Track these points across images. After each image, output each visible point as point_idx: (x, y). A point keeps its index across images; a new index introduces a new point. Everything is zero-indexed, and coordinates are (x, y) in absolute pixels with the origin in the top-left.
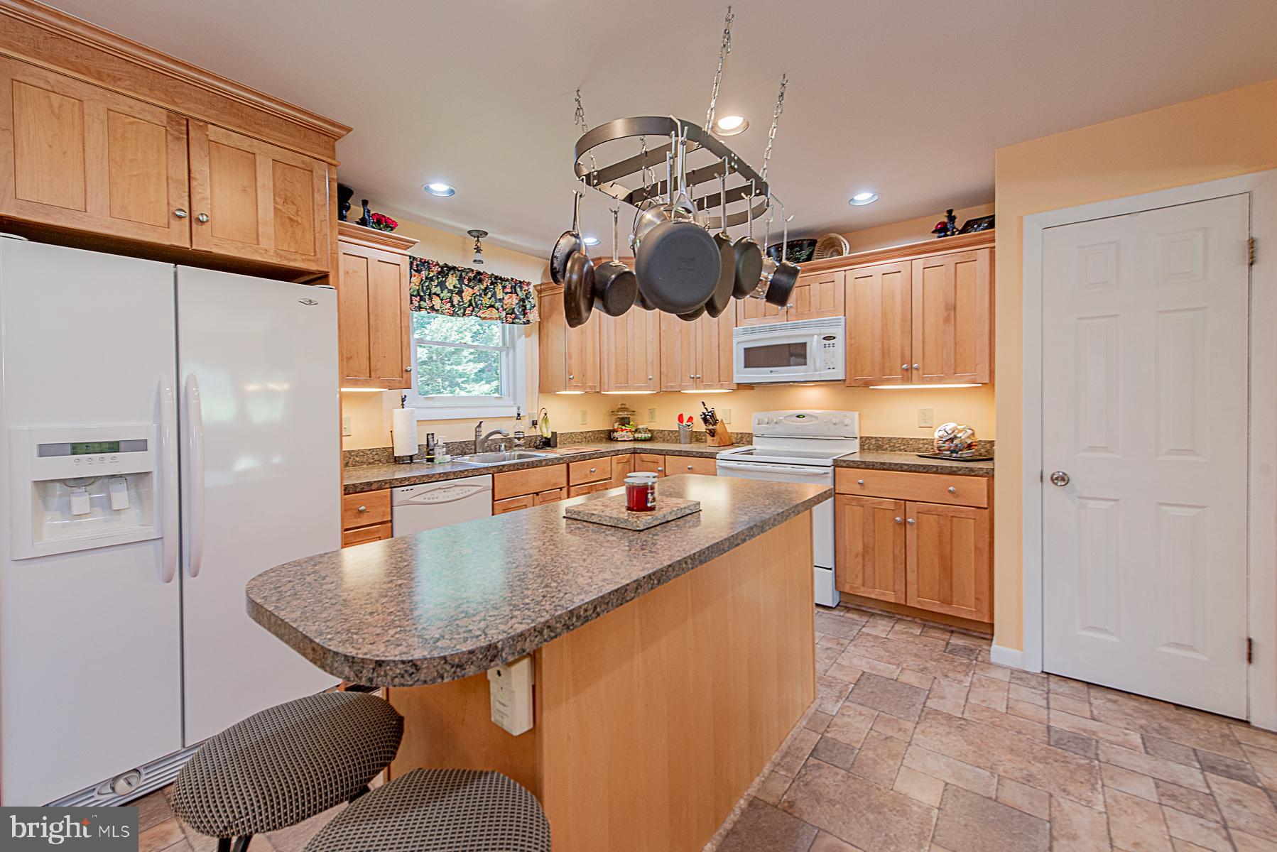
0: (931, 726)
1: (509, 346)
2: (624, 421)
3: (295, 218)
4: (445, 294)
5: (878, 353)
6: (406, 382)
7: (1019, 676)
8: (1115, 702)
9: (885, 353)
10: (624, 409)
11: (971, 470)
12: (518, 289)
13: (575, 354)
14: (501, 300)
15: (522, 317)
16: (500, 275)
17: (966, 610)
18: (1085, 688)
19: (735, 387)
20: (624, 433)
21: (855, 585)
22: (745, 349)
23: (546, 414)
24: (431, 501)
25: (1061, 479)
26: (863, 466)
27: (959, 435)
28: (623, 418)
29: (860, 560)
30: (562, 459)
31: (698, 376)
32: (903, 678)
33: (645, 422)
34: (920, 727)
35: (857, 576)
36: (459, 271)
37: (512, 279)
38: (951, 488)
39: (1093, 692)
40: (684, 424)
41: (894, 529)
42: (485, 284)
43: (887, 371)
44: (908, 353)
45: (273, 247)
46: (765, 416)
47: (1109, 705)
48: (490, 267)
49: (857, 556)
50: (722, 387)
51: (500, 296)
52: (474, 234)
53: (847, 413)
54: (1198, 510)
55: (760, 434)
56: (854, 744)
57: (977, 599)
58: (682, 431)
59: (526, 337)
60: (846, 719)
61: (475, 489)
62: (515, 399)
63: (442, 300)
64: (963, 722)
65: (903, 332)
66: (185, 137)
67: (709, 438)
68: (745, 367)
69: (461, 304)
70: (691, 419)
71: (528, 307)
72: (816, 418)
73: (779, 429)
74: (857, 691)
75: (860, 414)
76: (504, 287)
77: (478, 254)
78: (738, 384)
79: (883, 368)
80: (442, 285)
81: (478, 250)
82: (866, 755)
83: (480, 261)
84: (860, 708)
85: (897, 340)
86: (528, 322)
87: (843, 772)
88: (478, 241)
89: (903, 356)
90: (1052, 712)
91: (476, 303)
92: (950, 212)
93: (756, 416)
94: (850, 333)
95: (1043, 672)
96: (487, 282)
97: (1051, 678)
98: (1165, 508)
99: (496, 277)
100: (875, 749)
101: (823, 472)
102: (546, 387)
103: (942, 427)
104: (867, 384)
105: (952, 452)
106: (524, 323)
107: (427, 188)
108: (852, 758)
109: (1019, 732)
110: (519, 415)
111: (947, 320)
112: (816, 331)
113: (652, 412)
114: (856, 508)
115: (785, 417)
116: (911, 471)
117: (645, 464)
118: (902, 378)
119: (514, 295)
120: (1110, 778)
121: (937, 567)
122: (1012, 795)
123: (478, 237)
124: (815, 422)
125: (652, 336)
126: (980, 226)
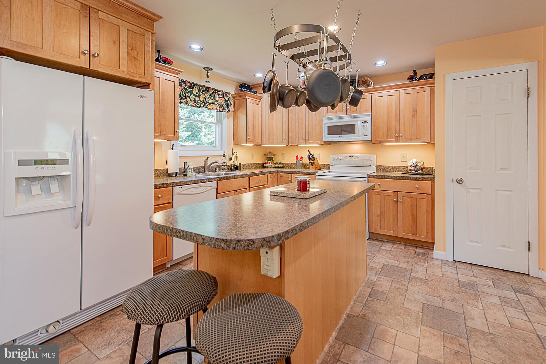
0: (414, 283)
1: (219, 123)
2: (270, 159)
3: (136, 57)
4: (192, 97)
5: (385, 129)
6: (176, 138)
7: (445, 262)
8: (481, 270)
9: (388, 129)
10: (271, 153)
11: (425, 178)
12: (225, 96)
13: (251, 126)
14: (217, 101)
15: (226, 109)
16: (217, 89)
17: (422, 237)
18: (470, 266)
19: (323, 144)
20: (270, 164)
21: (376, 229)
22: (328, 126)
23: (237, 155)
24: (190, 193)
25: (460, 181)
26: (380, 177)
27: (418, 164)
28: (270, 158)
29: (379, 218)
30: (247, 175)
31: (306, 138)
32: (401, 265)
33: (280, 159)
34: (410, 283)
35: (377, 225)
36: (198, 86)
37: (222, 91)
38: (417, 186)
39: (473, 267)
40: (299, 160)
41: (393, 204)
42: (210, 93)
43: (389, 137)
44: (398, 129)
45: (126, 70)
46: (336, 157)
47: (479, 271)
48: (213, 85)
49: (377, 216)
50: (317, 143)
51: (217, 99)
52: (206, 69)
53: (372, 155)
54: (510, 192)
55: (333, 164)
56: (385, 292)
57: (427, 232)
58: (298, 164)
59: (227, 118)
60: (380, 282)
61: (210, 188)
62: (222, 147)
63: (190, 99)
64: (426, 281)
65: (396, 121)
66: (89, 16)
67: (311, 166)
68: (328, 134)
69: (199, 101)
70: (302, 158)
71: (229, 104)
72: (358, 157)
73: (342, 162)
74: (383, 271)
75: (376, 156)
76: (219, 95)
77: (208, 78)
78: (324, 142)
79: (387, 135)
80: (191, 92)
81: (208, 77)
82: (391, 295)
83: (209, 82)
84: (385, 278)
85: (393, 124)
86: (229, 111)
87: (383, 302)
88: (208, 72)
89: (396, 131)
90: (459, 275)
91: (206, 102)
92: (414, 71)
93: (331, 157)
94: (374, 121)
95: (454, 260)
96: (211, 92)
97: (457, 262)
99: (215, 90)
100: (394, 293)
101: (363, 180)
102: (236, 142)
103: (411, 161)
104: (381, 142)
105: (415, 171)
106: (227, 112)
107: (190, 47)
108: (385, 297)
109: (448, 283)
110: (224, 155)
111: (413, 116)
112: (360, 119)
113: (283, 155)
114: (377, 195)
115: (345, 157)
116: (400, 179)
117: (282, 178)
118: (395, 140)
119: (223, 99)
120: (484, 297)
121: (411, 220)
122: (449, 306)
123: (208, 71)
124: (358, 159)
125: (285, 119)
126: (426, 77)
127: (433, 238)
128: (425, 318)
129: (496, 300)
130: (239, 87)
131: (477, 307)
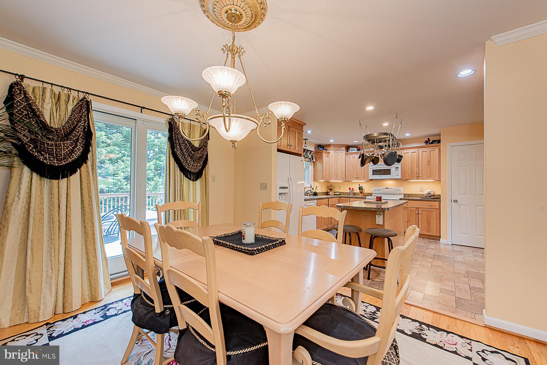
0: (429, 249)
1: (307, 168)
5: (410, 172)
7: (447, 245)
9: (412, 172)
10: (331, 186)
11: (435, 200)
12: (311, 153)
13: (325, 170)
15: (312, 160)
17: (433, 233)
18: (461, 246)
19: (369, 180)
20: (331, 193)
22: (373, 170)
23: (317, 186)
24: (309, 205)
25: (456, 201)
26: (407, 200)
27: (431, 193)
28: (331, 189)
29: (407, 223)
30: (327, 198)
31: (358, 177)
32: (421, 244)
33: (337, 190)
35: (406, 227)
37: (311, 150)
38: (430, 205)
40: (351, 190)
41: (416, 215)
43: (412, 177)
46: (376, 188)
47: (466, 248)
49: (406, 222)
50: (365, 180)
51: (308, 155)
53: (401, 187)
55: (375, 193)
57: (436, 230)
58: (351, 192)
59: (311, 165)
61: (315, 203)
62: (308, 182)
65: (417, 167)
66: (289, 130)
67: (360, 194)
68: (373, 175)
70: (353, 189)
71: (313, 157)
72: (392, 189)
73: (381, 191)
75: (403, 188)
83: (306, 146)
85: (415, 169)
88: (306, 141)
89: (417, 173)
90: (454, 248)
92: (429, 138)
93: (373, 188)
94: (403, 167)
95: (452, 244)
96: (306, 151)
99: (308, 150)
102: (315, 179)
103: (426, 191)
104: (407, 180)
105: (429, 197)
106: (313, 162)
107: (307, 132)
110: (311, 187)
111: (428, 165)
112: (394, 166)
113: (339, 187)
114: (405, 210)
115: (382, 188)
116: (420, 201)
117: (343, 201)
118: (416, 179)
119: (310, 155)
121: (426, 224)
124: (391, 190)
125: (344, 166)
126: (436, 142)
127: (440, 234)
130: (317, 147)
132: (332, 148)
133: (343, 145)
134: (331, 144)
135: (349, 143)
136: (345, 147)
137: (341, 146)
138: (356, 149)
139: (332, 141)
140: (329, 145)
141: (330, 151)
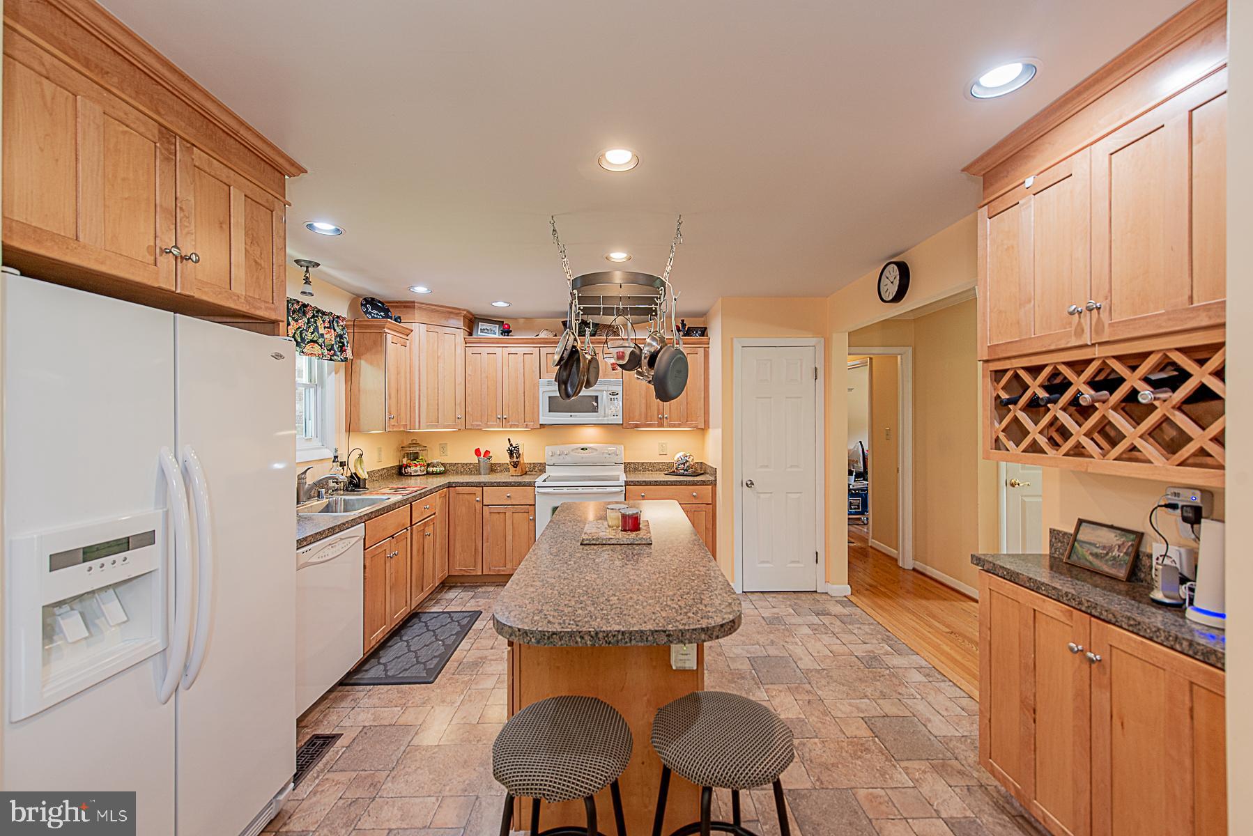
1: (318, 383)
2: (414, 457)
3: (259, 261)
5: (643, 406)
9: (647, 406)
10: (415, 444)
11: (704, 481)
12: (336, 324)
13: (393, 393)
14: (322, 335)
15: (339, 353)
16: (320, 308)
18: (761, 595)
19: (539, 427)
20: (418, 468)
22: (549, 397)
23: (361, 455)
24: (324, 559)
25: (750, 484)
27: (687, 459)
28: (413, 454)
30: (408, 499)
31: (505, 417)
33: (435, 457)
37: (332, 313)
38: (694, 494)
40: (482, 456)
42: (308, 317)
43: (649, 419)
44: (661, 407)
45: (244, 294)
46: (557, 449)
48: (315, 300)
50: (526, 427)
51: (322, 331)
52: (302, 263)
53: (618, 447)
54: (799, 494)
55: (551, 463)
58: (482, 464)
59: (336, 373)
61: (355, 540)
62: (323, 440)
66: (174, 158)
67: (512, 469)
68: (549, 412)
70: (487, 452)
71: (346, 343)
72: (596, 450)
73: (568, 459)
75: (624, 447)
76: (324, 321)
77: (308, 286)
78: (541, 424)
79: (647, 416)
81: (307, 281)
83: (309, 293)
86: (347, 359)
88: (307, 271)
89: (658, 410)
90: (758, 610)
91: (303, 339)
92: (683, 321)
93: (549, 450)
94: (626, 391)
95: (743, 592)
96: (310, 315)
97: (746, 594)
98: (789, 495)
99: (319, 311)
101: (617, 490)
102: (352, 426)
103: (677, 455)
104: (637, 426)
105: (685, 471)
106: (342, 361)
107: (310, 226)
109: (755, 623)
110: (336, 457)
112: (605, 388)
113: (443, 448)
115: (573, 450)
116: (672, 485)
117: (461, 496)
118: (658, 424)
119: (333, 330)
120: (795, 630)
122: (772, 651)
123: (307, 267)
124: (595, 453)
125: (460, 379)
126: (697, 332)
128: (760, 674)
129: (806, 630)
130: (362, 305)
131: (796, 644)
132: (418, 315)
133: (458, 312)
134: (414, 302)
135: (478, 307)
136: (465, 317)
137: (448, 312)
138: (496, 328)
139: (421, 289)
140: (409, 305)
141: (414, 326)
